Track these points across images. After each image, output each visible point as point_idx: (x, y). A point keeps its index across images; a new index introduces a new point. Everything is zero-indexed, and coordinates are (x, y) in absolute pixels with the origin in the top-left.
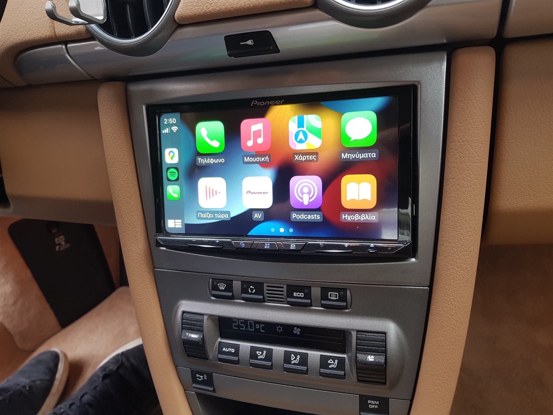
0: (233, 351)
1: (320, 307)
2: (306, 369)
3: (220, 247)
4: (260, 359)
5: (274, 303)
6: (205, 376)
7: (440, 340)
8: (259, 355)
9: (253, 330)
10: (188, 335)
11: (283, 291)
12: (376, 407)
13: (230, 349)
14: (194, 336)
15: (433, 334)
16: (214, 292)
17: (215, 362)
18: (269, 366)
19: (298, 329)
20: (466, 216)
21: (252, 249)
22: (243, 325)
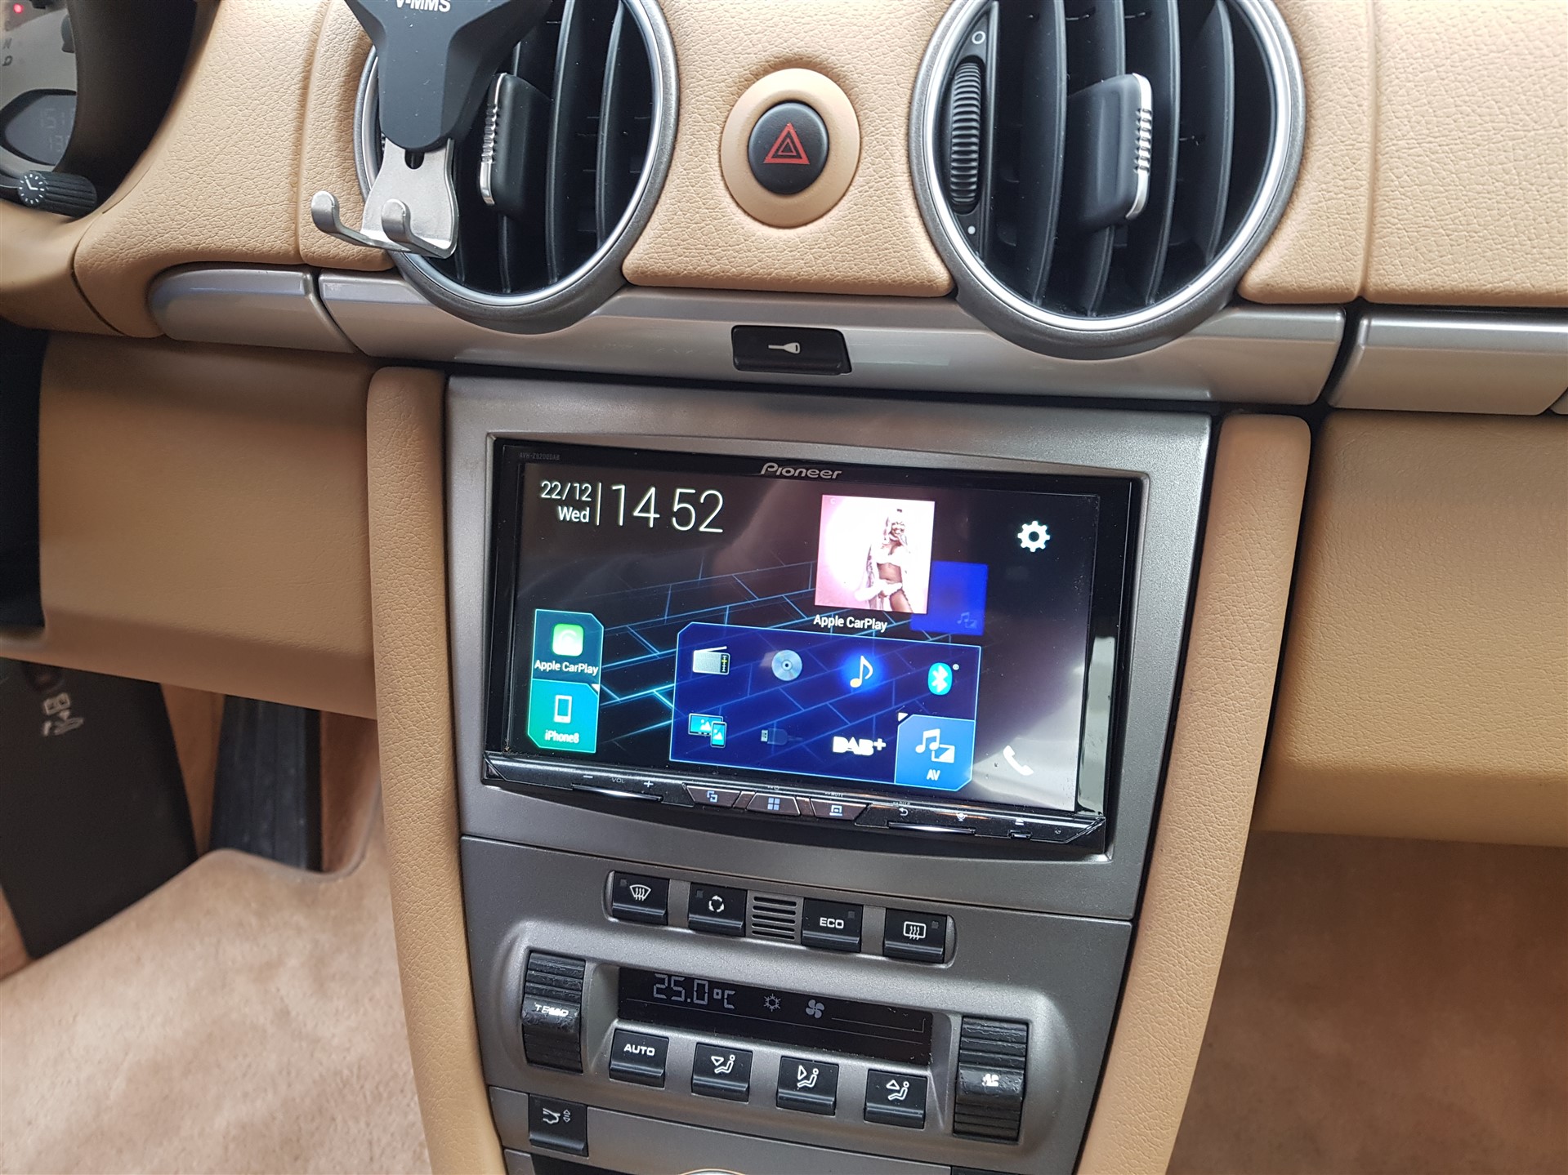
0: (651, 1052)
1: (879, 955)
2: (831, 1103)
3: (655, 798)
4: (720, 1073)
5: (768, 940)
6: (567, 1113)
7: (1148, 1042)
8: (717, 1064)
9: (705, 1002)
10: (541, 1009)
11: (793, 913)
13: (644, 1048)
14: (557, 1012)
16: (616, 905)
17: (600, 1079)
18: (740, 1092)
19: (818, 1004)
20: (1225, 774)
21: (735, 808)
22: (680, 989)
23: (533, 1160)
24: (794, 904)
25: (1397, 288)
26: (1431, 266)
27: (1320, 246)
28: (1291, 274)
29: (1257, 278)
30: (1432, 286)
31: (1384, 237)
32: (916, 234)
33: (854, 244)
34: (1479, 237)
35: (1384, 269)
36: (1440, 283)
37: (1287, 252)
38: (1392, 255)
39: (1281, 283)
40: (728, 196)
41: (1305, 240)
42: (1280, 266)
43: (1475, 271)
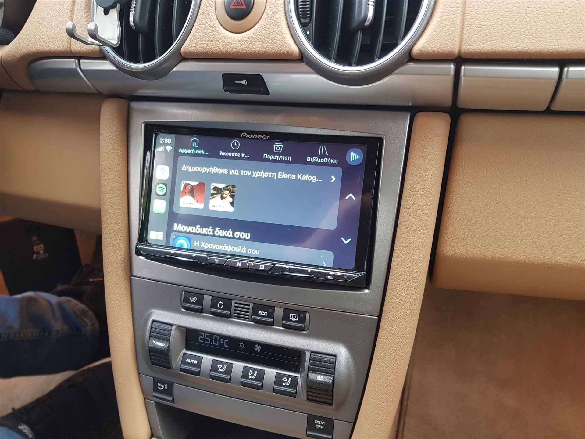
0: (196, 362)
1: (281, 327)
2: (261, 385)
3: (195, 261)
4: (220, 371)
5: (239, 319)
6: (166, 386)
7: (383, 366)
8: (219, 368)
9: (218, 344)
10: (155, 343)
11: (249, 309)
12: (322, 427)
13: (193, 361)
14: (161, 344)
15: (378, 360)
16: (185, 304)
17: (177, 372)
18: (227, 379)
19: (259, 346)
20: (413, 256)
21: (225, 265)
22: (208, 339)
23: (155, 404)
24: (249, 305)
25: (473, 51)
26: (487, 41)
27: (441, 34)
28: (429, 46)
29: (417, 48)
30: (487, 49)
31: (467, 30)
32: (286, 34)
33: (262, 38)
34: (506, 29)
35: (467, 43)
36: (490, 49)
37: (428, 37)
38: (471, 37)
39: (426, 50)
40: (218, 22)
41: (435, 32)
42: (426, 43)
43: (505, 43)
